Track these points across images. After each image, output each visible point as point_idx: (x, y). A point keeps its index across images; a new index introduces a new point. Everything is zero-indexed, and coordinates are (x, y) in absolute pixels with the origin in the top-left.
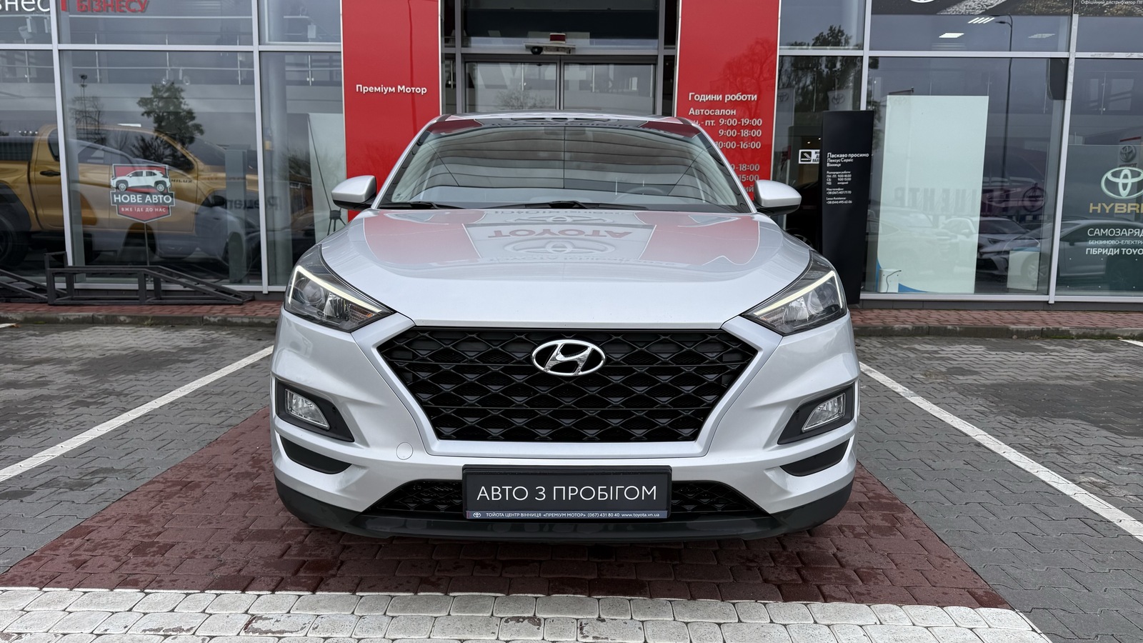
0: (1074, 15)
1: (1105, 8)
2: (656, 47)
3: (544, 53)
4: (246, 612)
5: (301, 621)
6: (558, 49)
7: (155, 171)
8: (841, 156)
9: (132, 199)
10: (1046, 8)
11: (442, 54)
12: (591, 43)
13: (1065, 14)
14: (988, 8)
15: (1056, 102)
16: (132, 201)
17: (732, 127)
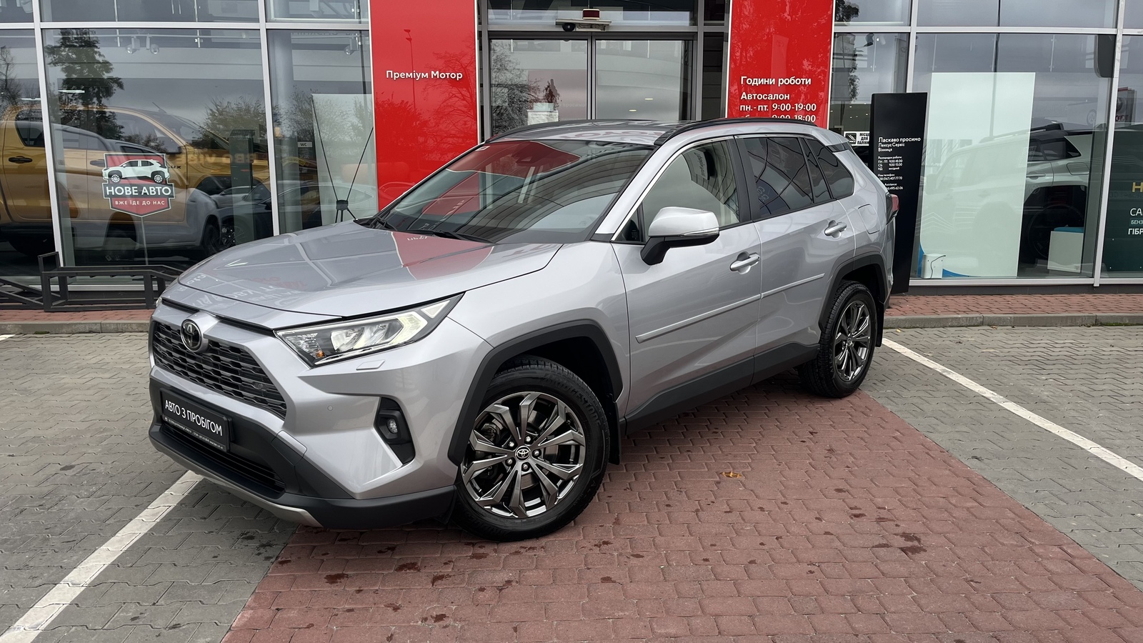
2: (691, 22)
3: (576, 29)
7: (151, 161)
8: (893, 140)
9: (126, 191)
12: (624, 20)
16: (127, 194)
17: (785, 112)
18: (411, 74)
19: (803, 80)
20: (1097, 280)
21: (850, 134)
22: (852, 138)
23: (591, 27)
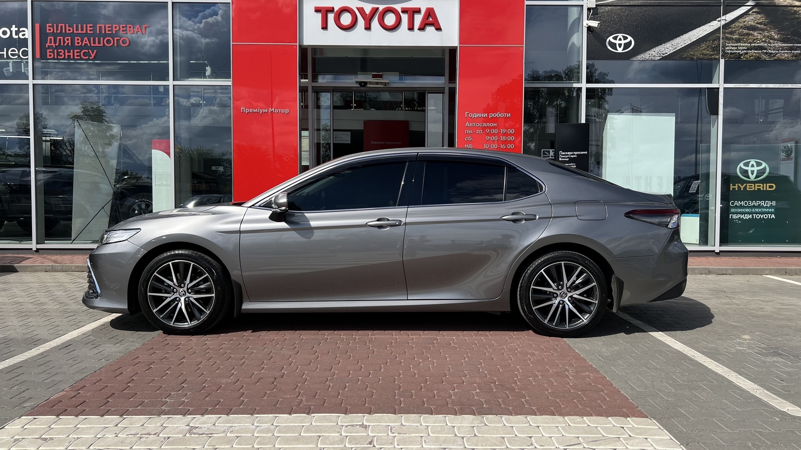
0: (721, 60)
1: (742, 55)
2: (444, 82)
3: (369, 86)
4: (188, 425)
5: (223, 429)
6: (377, 83)
8: (569, 153)
10: (702, 55)
11: (299, 86)
12: (400, 79)
13: (715, 59)
14: (664, 56)
15: (713, 117)
17: (494, 135)
18: (257, 110)
19: (505, 114)
20: (717, 248)
21: (545, 151)
22: (547, 153)
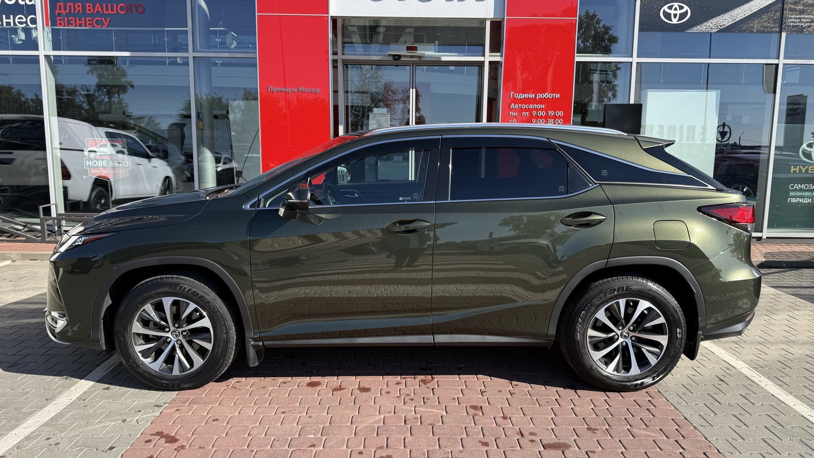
0: (783, 33)
1: (805, 28)
2: (483, 54)
3: (402, 59)
7: (116, 144)
9: (99, 163)
10: (763, 27)
11: (331, 60)
13: (776, 32)
14: (721, 28)
15: (768, 95)
16: (99, 165)
17: (542, 117)
18: (285, 89)
19: (554, 95)
20: (765, 234)
23: (412, 58)
